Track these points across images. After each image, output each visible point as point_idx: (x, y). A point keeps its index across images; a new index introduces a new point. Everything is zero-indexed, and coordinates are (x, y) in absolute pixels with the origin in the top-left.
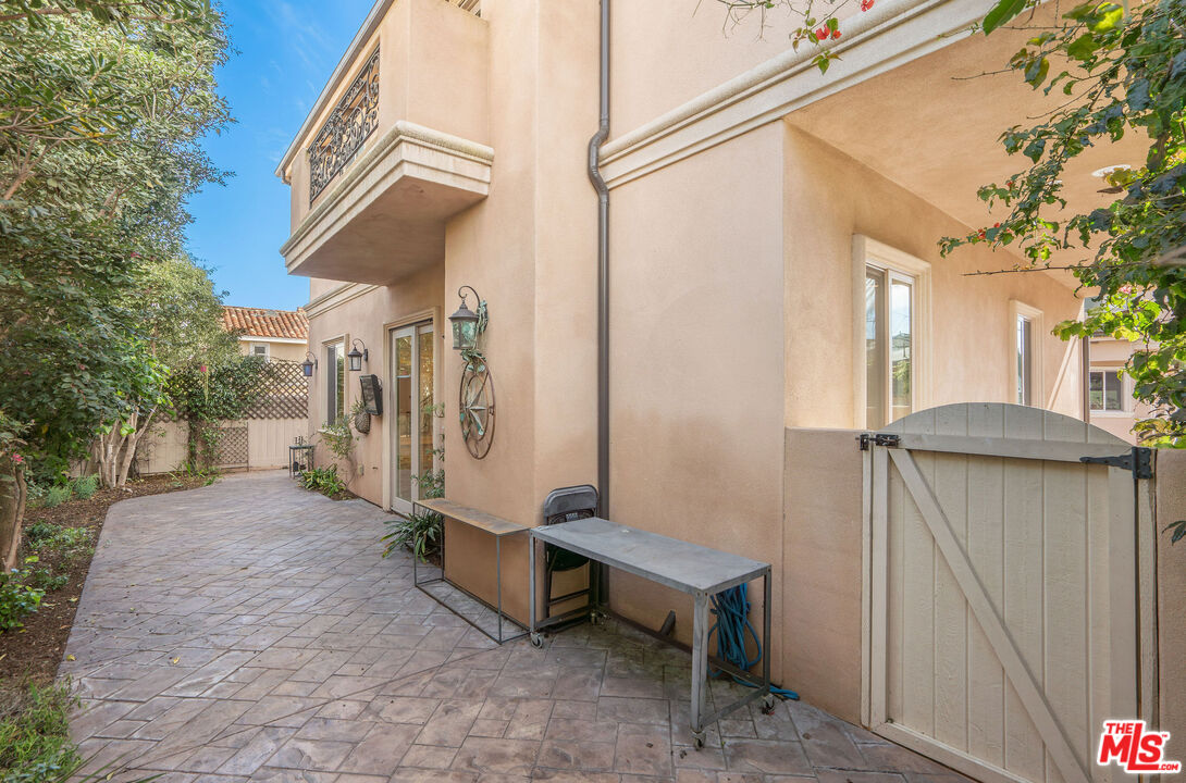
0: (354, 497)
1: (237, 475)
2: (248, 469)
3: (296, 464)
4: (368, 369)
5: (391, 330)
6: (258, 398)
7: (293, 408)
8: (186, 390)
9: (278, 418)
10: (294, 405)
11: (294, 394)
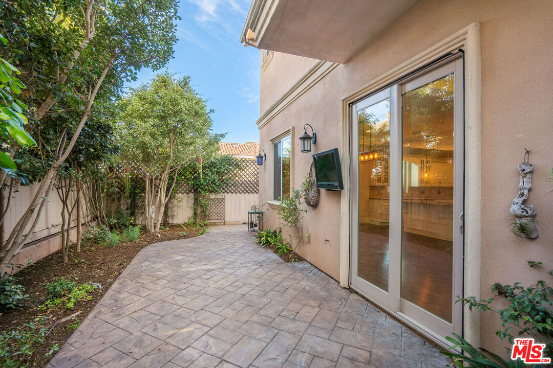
0: (300, 259)
1: (218, 227)
2: (224, 223)
3: (252, 223)
4: (317, 148)
5: (351, 105)
6: (230, 180)
7: (249, 187)
8: (193, 175)
9: (240, 193)
10: (249, 185)
11: (249, 179)
